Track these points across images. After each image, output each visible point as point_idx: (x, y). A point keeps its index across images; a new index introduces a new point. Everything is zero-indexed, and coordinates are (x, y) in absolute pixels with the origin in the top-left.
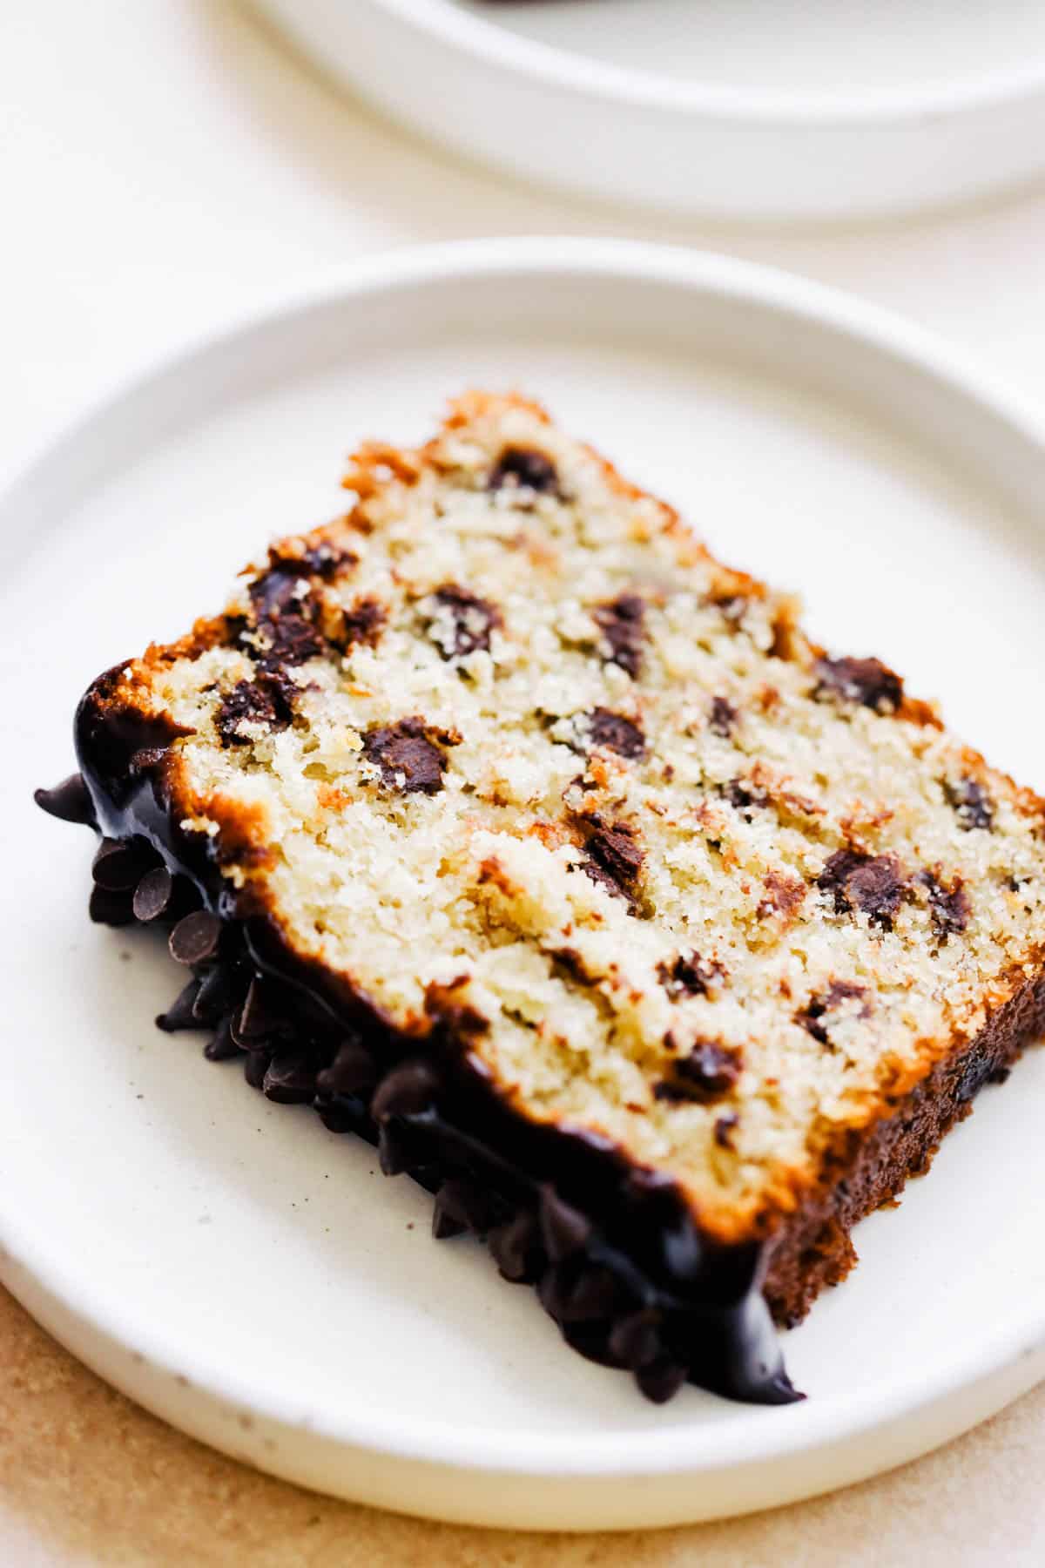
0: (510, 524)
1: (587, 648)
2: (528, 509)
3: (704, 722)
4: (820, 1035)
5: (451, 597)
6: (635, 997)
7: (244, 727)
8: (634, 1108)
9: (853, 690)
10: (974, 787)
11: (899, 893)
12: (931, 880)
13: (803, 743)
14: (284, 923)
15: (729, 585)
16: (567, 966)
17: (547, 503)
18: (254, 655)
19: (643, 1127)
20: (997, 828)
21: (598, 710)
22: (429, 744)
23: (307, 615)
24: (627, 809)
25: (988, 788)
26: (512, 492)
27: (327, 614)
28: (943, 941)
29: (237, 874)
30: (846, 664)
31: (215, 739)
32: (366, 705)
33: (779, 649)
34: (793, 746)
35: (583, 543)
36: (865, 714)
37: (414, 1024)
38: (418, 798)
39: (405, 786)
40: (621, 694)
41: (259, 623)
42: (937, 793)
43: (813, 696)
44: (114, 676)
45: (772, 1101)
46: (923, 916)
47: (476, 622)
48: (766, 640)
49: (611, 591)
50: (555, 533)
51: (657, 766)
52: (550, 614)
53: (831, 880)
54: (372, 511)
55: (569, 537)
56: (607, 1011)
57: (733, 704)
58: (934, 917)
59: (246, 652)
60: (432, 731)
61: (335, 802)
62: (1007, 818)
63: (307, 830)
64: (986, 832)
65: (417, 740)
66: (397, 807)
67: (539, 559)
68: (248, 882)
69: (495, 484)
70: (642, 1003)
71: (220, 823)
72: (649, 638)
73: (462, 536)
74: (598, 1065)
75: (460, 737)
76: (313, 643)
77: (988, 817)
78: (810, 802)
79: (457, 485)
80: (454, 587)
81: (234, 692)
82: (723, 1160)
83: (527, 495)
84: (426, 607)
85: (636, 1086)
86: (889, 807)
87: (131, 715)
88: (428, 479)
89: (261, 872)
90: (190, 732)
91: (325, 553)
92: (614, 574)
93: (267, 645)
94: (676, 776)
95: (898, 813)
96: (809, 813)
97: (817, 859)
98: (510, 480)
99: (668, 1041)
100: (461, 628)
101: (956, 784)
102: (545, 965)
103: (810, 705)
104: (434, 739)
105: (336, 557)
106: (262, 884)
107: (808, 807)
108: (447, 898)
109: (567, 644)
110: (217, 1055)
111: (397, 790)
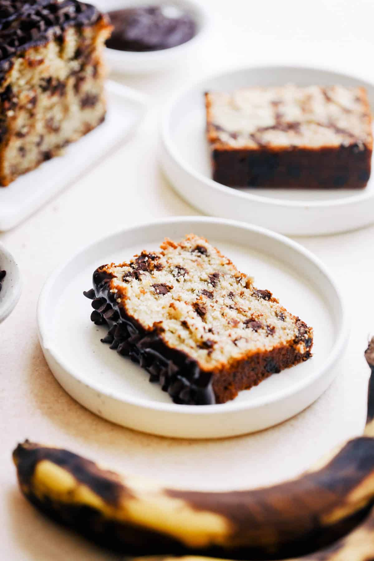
0: (194, 258)
1: (205, 281)
2: (199, 256)
3: (226, 295)
4: (236, 344)
5: (179, 267)
6: (196, 329)
7: (128, 278)
8: (192, 348)
9: (260, 295)
10: (282, 314)
11: (260, 327)
12: (268, 326)
13: (247, 302)
14: (127, 310)
15: (239, 275)
16: (184, 324)
17: (203, 256)
18: (133, 268)
19: (193, 351)
20: (285, 321)
21: (204, 290)
22: (167, 288)
23: (147, 264)
24: (206, 305)
25: (285, 314)
26: (196, 253)
27: (151, 265)
28: (267, 336)
29: (119, 300)
30: (260, 291)
31: (121, 279)
32: (154, 279)
33: (247, 286)
34: (245, 302)
35: (210, 264)
36: (262, 299)
37: (149, 328)
38: (161, 295)
39: (159, 293)
40: (210, 288)
41: (136, 263)
42: (274, 314)
43: (252, 295)
44: (103, 267)
45: (222, 352)
46: (264, 331)
47: (182, 272)
48: (244, 285)
49: (213, 272)
50: (204, 261)
51: (214, 300)
52: (199, 274)
53: (247, 323)
54: (165, 252)
55: (207, 263)
56: (191, 333)
57: (234, 293)
58: (267, 332)
59: (132, 268)
60: (167, 286)
61: (143, 292)
62: (288, 319)
63: (136, 296)
64: (283, 321)
65: (164, 287)
66: (157, 296)
67: (199, 264)
68: (121, 302)
69: (193, 251)
70: (198, 330)
71: (118, 290)
72: (219, 281)
73: (184, 259)
74: (186, 341)
75: (173, 287)
76: (147, 269)
77: (284, 319)
78: (245, 309)
79: (185, 250)
80: (179, 266)
81: (127, 273)
82: (208, 358)
83: (199, 254)
84: (172, 268)
85: (193, 344)
86: (262, 314)
87: (105, 272)
88: (179, 248)
89: (124, 300)
90: (116, 277)
91: (153, 255)
92: (214, 269)
93: (137, 267)
94: (218, 302)
95: (264, 315)
96: (245, 312)
97: (244, 319)
98: (197, 251)
99: (202, 337)
100: (179, 272)
101: (278, 312)
102: (179, 323)
103: (251, 297)
104: (168, 288)
105: (155, 256)
106: (124, 302)
107: (244, 310)
108: (163, 312)
109: (201, 280)
110: (112, 348)
111: (157, 293)
